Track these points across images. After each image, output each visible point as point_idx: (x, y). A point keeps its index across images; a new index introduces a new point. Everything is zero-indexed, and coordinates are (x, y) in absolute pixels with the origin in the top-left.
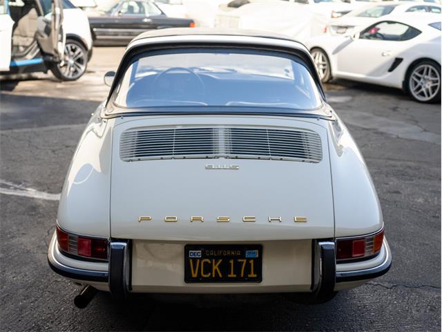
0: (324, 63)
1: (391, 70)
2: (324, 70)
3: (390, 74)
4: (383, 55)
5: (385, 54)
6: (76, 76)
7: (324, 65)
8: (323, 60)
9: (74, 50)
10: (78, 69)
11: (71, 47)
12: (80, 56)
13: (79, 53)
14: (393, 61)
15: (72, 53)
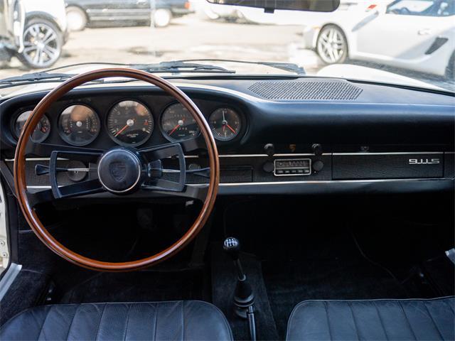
0: (339, 42)
1: (429, 52)
2: (339, 50)
3: (428, 57)
4: (419, 33)
5: (421, 33)
6: (48, 63)
7: (339, 45)
8: (339, 39)
9: (44, 32)
10: (51, 55)
11: (40, 28)
12: (51, 39)
13: (51, 35)
14: (433, 40)
15: (41, 35)
